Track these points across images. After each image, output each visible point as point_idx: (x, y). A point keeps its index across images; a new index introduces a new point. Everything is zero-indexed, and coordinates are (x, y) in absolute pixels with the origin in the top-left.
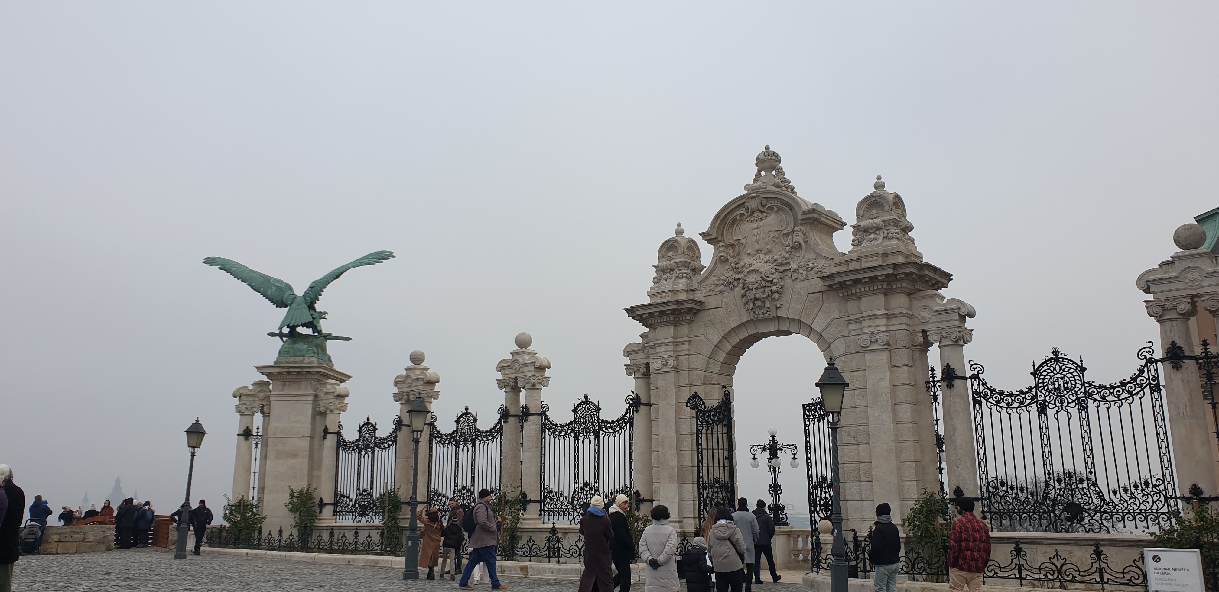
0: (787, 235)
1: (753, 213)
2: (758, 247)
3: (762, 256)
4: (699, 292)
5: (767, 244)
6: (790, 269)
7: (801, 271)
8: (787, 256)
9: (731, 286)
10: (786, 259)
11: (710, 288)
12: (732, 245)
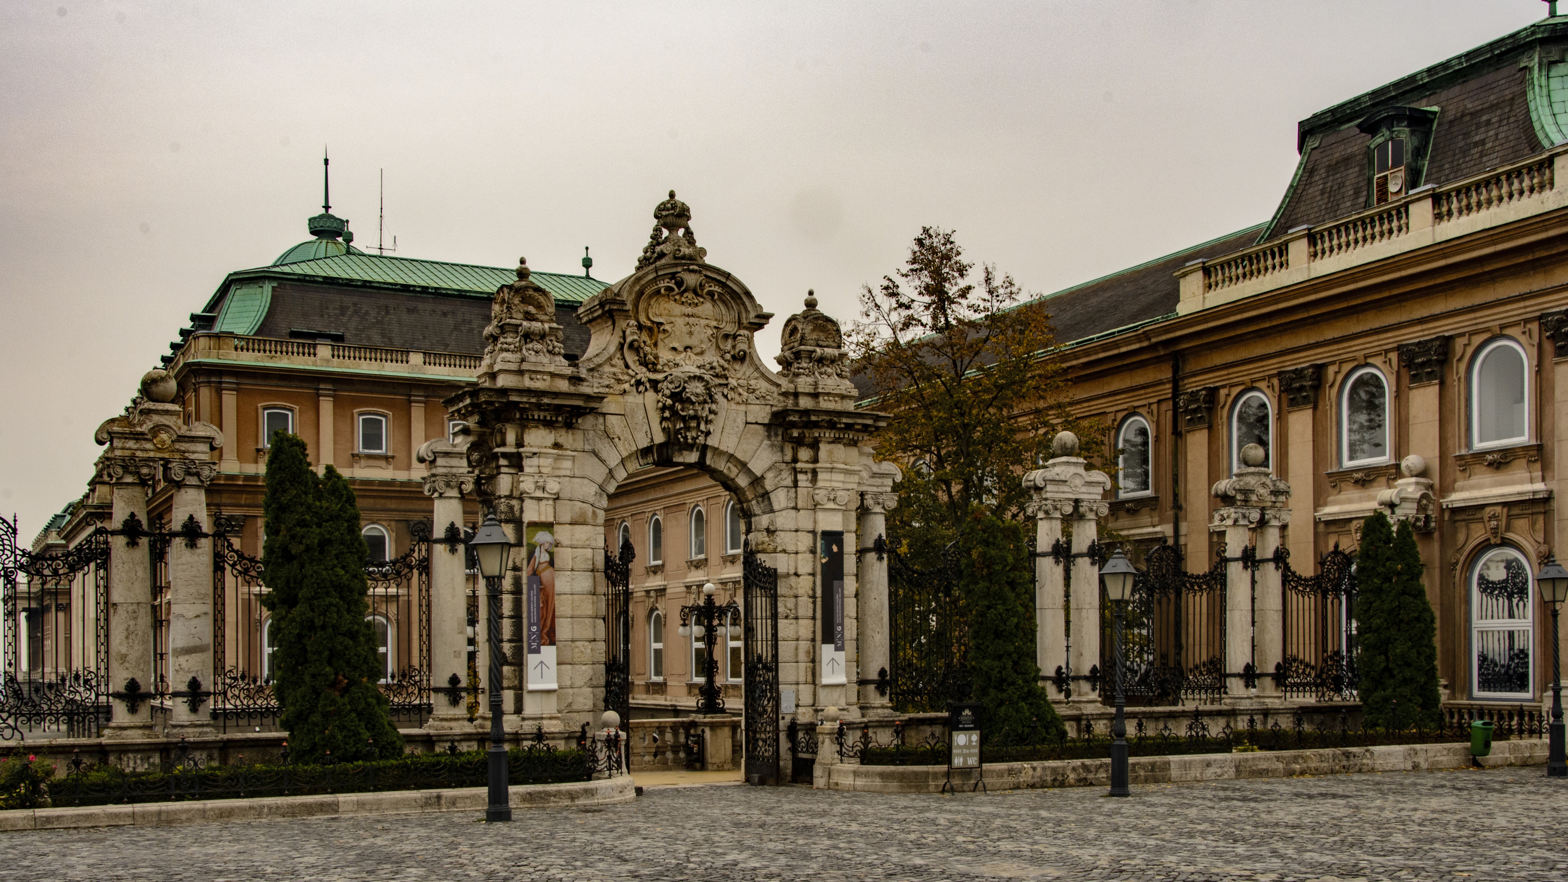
0: (726, 336)
1: (685, 291)
2: (688, 342)
3: (693, 357)
4: (585, 384)
5: (702, 342)
6: (727, 385)
7: (740, 390)
8: (726, 365)
9: (641, 388)
10: (724, 369)
11: (607, 383)
12: (650, 330)
